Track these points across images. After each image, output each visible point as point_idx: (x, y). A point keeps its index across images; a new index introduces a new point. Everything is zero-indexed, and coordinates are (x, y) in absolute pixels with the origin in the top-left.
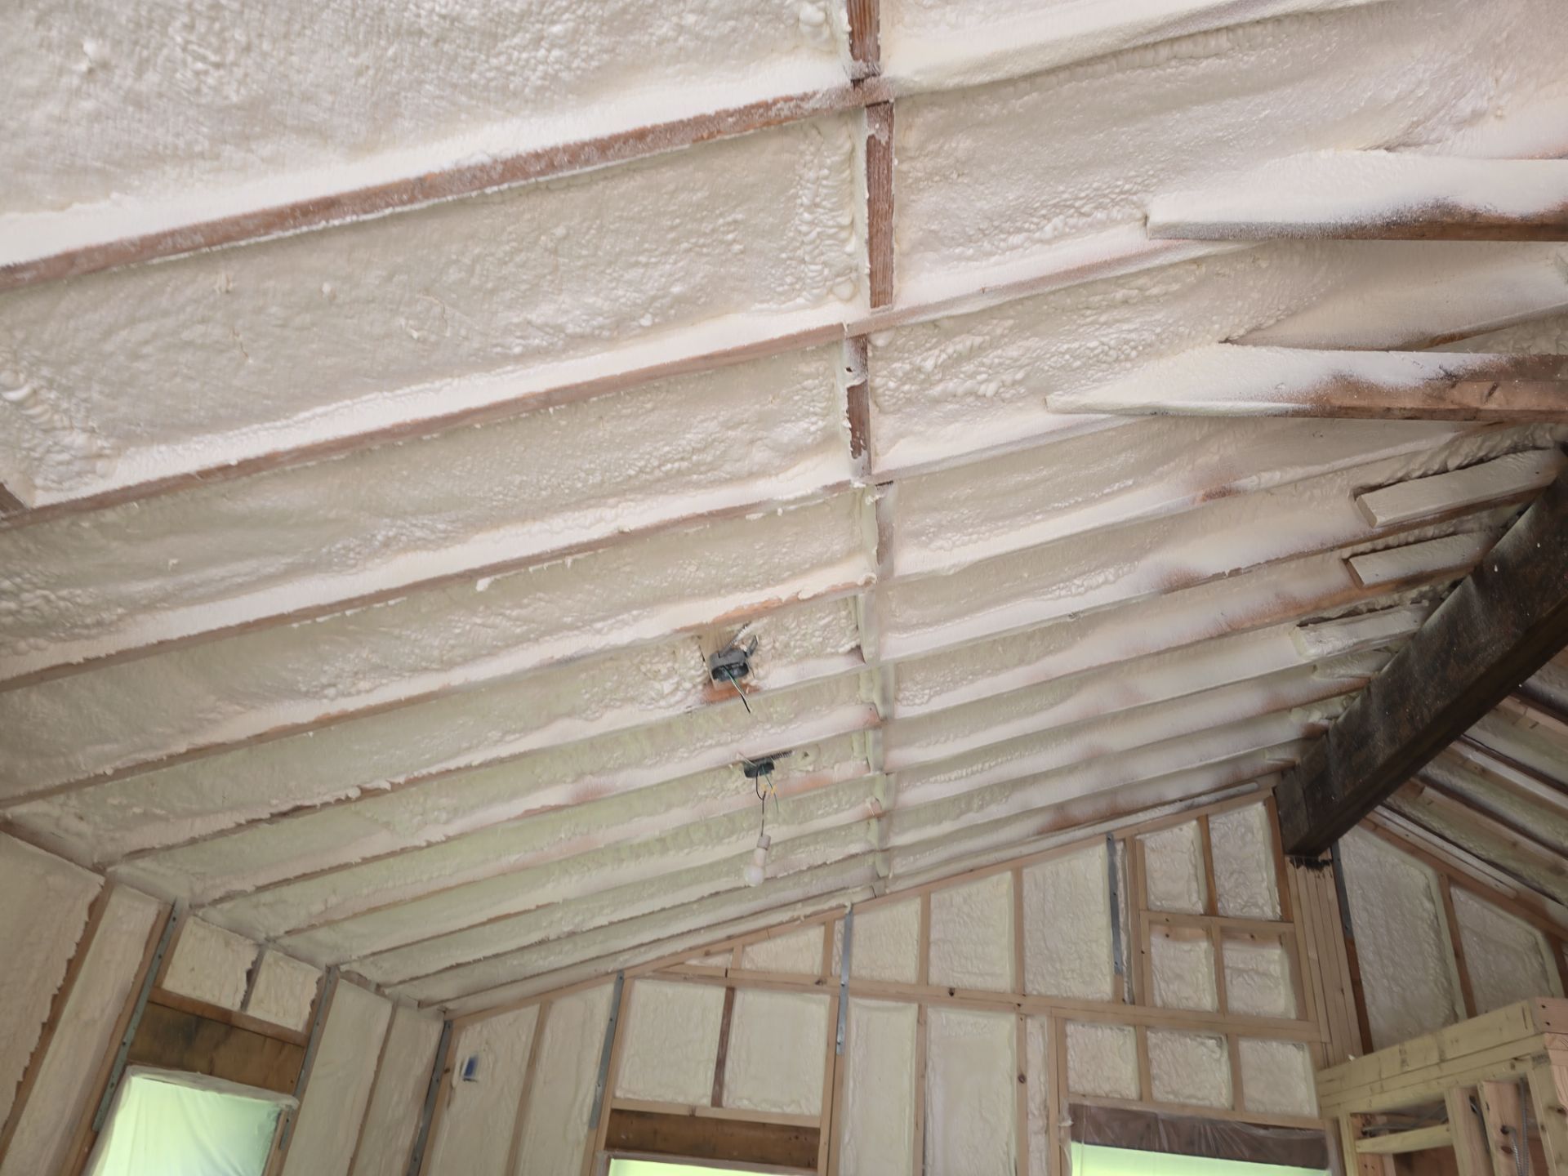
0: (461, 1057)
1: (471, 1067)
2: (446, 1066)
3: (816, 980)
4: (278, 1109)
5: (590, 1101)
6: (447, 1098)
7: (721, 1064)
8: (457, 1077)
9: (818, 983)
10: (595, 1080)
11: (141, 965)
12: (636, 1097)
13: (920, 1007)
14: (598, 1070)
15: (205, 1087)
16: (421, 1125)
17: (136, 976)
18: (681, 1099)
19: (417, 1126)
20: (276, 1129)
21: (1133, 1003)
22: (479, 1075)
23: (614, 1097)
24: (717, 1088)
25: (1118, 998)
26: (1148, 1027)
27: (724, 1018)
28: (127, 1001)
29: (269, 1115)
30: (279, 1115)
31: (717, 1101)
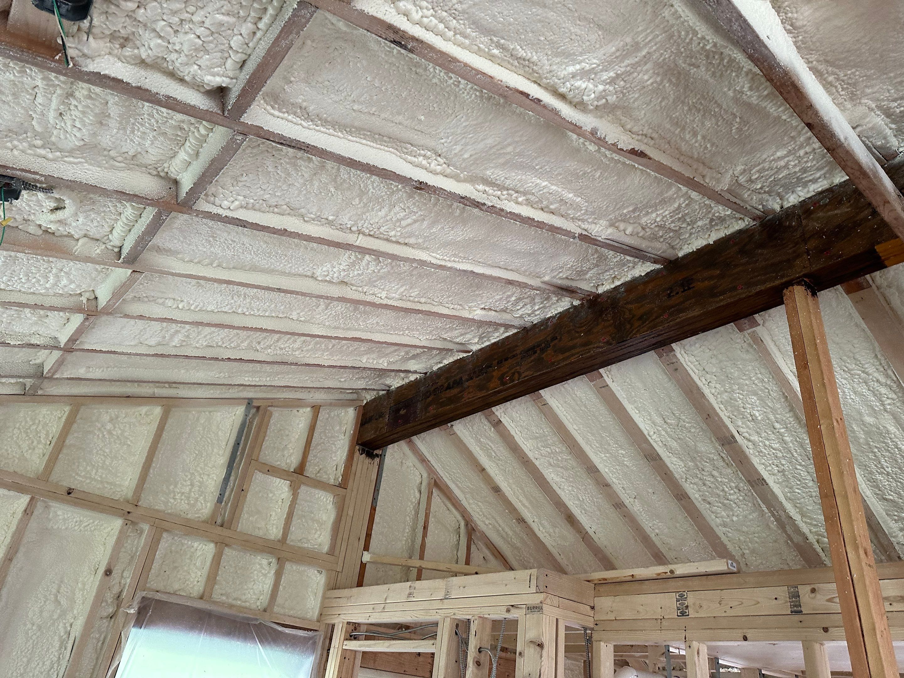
13: (32, 499)
21: (222, 526)
25: (212, 521)
26: (227, 545)
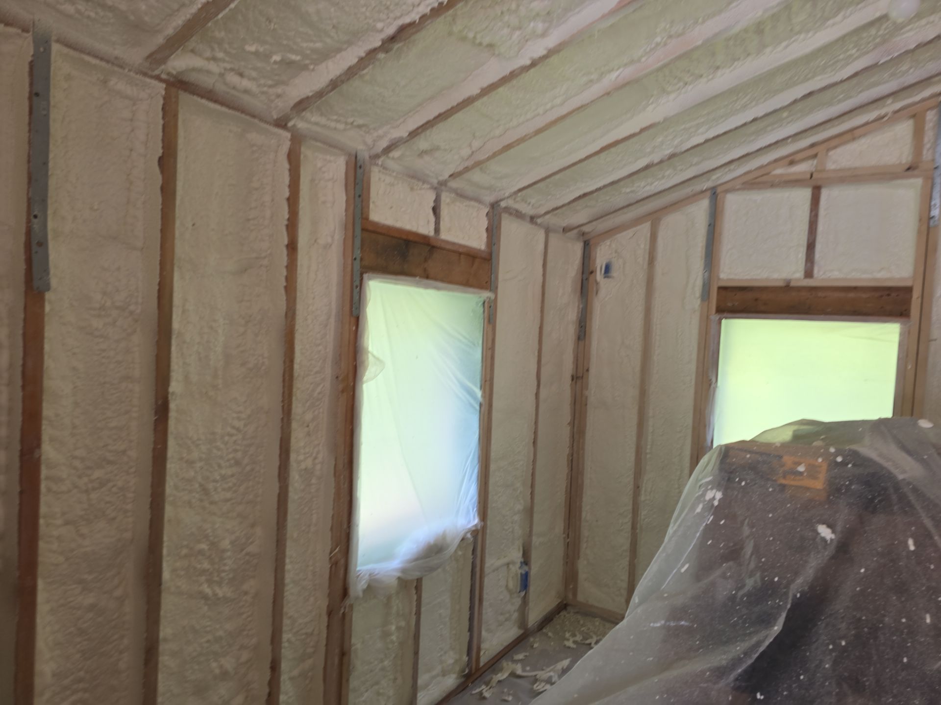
0: (600, 262)
1: (608, 269)
2: (591, 271)
3: (907, 166)
4: (482, 300)
5: (699, 283)
6: (595, 289)
7: (811, 247)
8: (599, 276)
9: (909, 169)
10: (702, 268)
11: (347, 201)
12: (737, 277)
14: (703, 261)
15: (427, 287)
16: (581, 306)
17: (346, 210)
18: (776, 276)
19: (578, 306)
20: (484, 311)
22: (614, 273)
23: (719, 279)
24: (809, 264)
27: (811, 211)
28: (346, 228)
29: (477, 303)
30: (484, 303)
31: (809, 274)
